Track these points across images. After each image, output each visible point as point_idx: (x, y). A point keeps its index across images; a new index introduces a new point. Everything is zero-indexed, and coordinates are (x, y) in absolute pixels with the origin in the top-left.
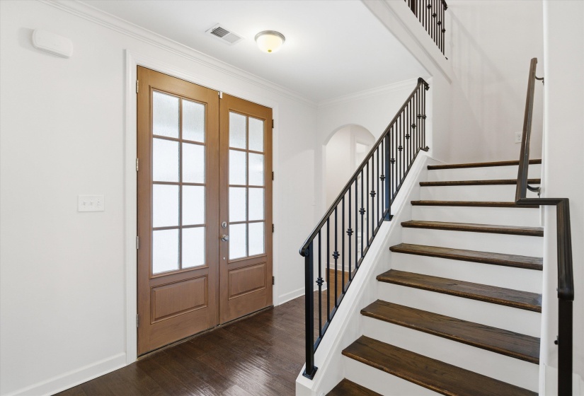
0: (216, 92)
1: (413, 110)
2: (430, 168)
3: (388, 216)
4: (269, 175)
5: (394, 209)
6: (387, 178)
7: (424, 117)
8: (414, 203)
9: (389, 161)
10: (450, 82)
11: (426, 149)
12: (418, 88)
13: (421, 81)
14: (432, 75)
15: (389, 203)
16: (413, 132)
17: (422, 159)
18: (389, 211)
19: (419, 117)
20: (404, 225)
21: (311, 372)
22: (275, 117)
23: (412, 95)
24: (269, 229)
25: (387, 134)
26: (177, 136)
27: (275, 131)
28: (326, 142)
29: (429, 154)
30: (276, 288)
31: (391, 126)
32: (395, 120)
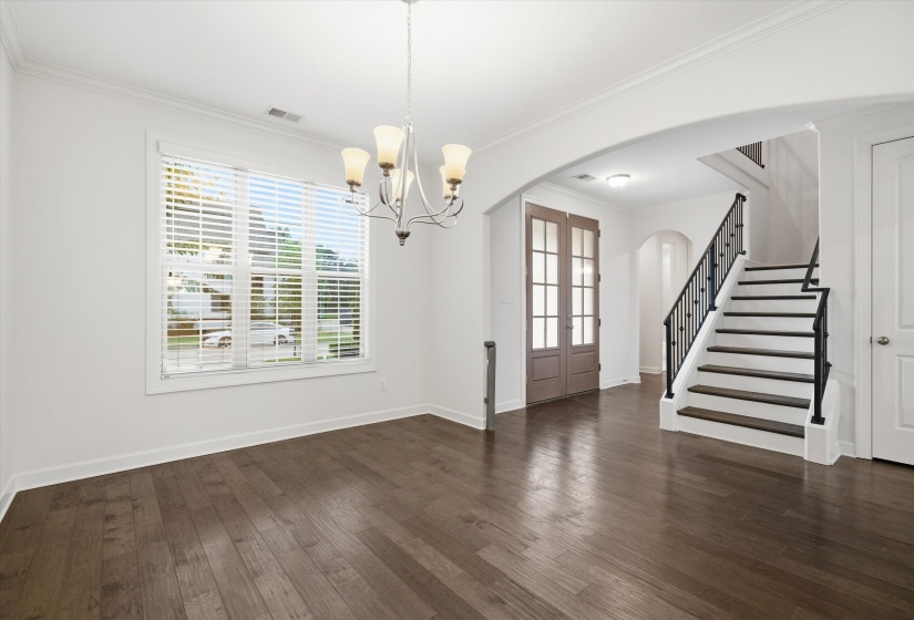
0: (564, 213)
1: (732, 222)
2: (747, 269)
3: (713, 308)
4: (597, 278)
5: (718, 301)
6: (712, 278)
7: (742, 225)
8: (733, 298)
9: (714, 265)
10: (768, 188)
11: (744, 253)
12: (736, 202)
13: (738, 196)
14: (748, 188)
15: (714, 296)
16: (733, 241)
17: (740, 261)
18: (713, 303)
19: (736, 226)
20: (726, 314)
21: (670, 395)
22: (601, 227)
23: (731, 210)
24: (597, 323)
25: (712, 247)
26: (543, 249)
27: (601, 239)
28: (640, 247)
29: (746, 257)
30: (602, 374)
31: (715, 239)
32: (717, 234)
